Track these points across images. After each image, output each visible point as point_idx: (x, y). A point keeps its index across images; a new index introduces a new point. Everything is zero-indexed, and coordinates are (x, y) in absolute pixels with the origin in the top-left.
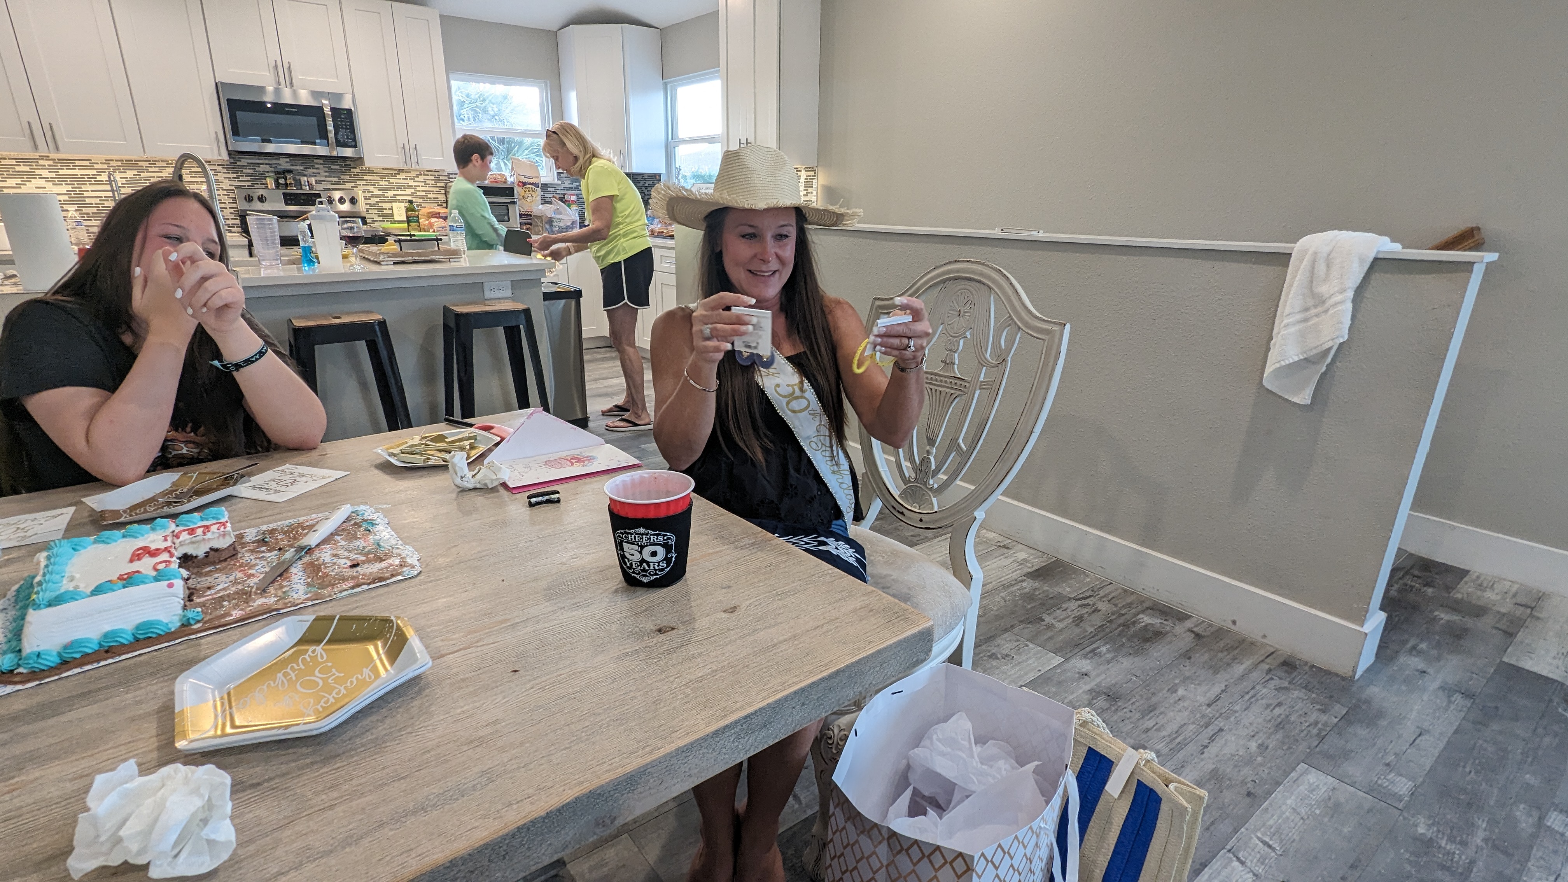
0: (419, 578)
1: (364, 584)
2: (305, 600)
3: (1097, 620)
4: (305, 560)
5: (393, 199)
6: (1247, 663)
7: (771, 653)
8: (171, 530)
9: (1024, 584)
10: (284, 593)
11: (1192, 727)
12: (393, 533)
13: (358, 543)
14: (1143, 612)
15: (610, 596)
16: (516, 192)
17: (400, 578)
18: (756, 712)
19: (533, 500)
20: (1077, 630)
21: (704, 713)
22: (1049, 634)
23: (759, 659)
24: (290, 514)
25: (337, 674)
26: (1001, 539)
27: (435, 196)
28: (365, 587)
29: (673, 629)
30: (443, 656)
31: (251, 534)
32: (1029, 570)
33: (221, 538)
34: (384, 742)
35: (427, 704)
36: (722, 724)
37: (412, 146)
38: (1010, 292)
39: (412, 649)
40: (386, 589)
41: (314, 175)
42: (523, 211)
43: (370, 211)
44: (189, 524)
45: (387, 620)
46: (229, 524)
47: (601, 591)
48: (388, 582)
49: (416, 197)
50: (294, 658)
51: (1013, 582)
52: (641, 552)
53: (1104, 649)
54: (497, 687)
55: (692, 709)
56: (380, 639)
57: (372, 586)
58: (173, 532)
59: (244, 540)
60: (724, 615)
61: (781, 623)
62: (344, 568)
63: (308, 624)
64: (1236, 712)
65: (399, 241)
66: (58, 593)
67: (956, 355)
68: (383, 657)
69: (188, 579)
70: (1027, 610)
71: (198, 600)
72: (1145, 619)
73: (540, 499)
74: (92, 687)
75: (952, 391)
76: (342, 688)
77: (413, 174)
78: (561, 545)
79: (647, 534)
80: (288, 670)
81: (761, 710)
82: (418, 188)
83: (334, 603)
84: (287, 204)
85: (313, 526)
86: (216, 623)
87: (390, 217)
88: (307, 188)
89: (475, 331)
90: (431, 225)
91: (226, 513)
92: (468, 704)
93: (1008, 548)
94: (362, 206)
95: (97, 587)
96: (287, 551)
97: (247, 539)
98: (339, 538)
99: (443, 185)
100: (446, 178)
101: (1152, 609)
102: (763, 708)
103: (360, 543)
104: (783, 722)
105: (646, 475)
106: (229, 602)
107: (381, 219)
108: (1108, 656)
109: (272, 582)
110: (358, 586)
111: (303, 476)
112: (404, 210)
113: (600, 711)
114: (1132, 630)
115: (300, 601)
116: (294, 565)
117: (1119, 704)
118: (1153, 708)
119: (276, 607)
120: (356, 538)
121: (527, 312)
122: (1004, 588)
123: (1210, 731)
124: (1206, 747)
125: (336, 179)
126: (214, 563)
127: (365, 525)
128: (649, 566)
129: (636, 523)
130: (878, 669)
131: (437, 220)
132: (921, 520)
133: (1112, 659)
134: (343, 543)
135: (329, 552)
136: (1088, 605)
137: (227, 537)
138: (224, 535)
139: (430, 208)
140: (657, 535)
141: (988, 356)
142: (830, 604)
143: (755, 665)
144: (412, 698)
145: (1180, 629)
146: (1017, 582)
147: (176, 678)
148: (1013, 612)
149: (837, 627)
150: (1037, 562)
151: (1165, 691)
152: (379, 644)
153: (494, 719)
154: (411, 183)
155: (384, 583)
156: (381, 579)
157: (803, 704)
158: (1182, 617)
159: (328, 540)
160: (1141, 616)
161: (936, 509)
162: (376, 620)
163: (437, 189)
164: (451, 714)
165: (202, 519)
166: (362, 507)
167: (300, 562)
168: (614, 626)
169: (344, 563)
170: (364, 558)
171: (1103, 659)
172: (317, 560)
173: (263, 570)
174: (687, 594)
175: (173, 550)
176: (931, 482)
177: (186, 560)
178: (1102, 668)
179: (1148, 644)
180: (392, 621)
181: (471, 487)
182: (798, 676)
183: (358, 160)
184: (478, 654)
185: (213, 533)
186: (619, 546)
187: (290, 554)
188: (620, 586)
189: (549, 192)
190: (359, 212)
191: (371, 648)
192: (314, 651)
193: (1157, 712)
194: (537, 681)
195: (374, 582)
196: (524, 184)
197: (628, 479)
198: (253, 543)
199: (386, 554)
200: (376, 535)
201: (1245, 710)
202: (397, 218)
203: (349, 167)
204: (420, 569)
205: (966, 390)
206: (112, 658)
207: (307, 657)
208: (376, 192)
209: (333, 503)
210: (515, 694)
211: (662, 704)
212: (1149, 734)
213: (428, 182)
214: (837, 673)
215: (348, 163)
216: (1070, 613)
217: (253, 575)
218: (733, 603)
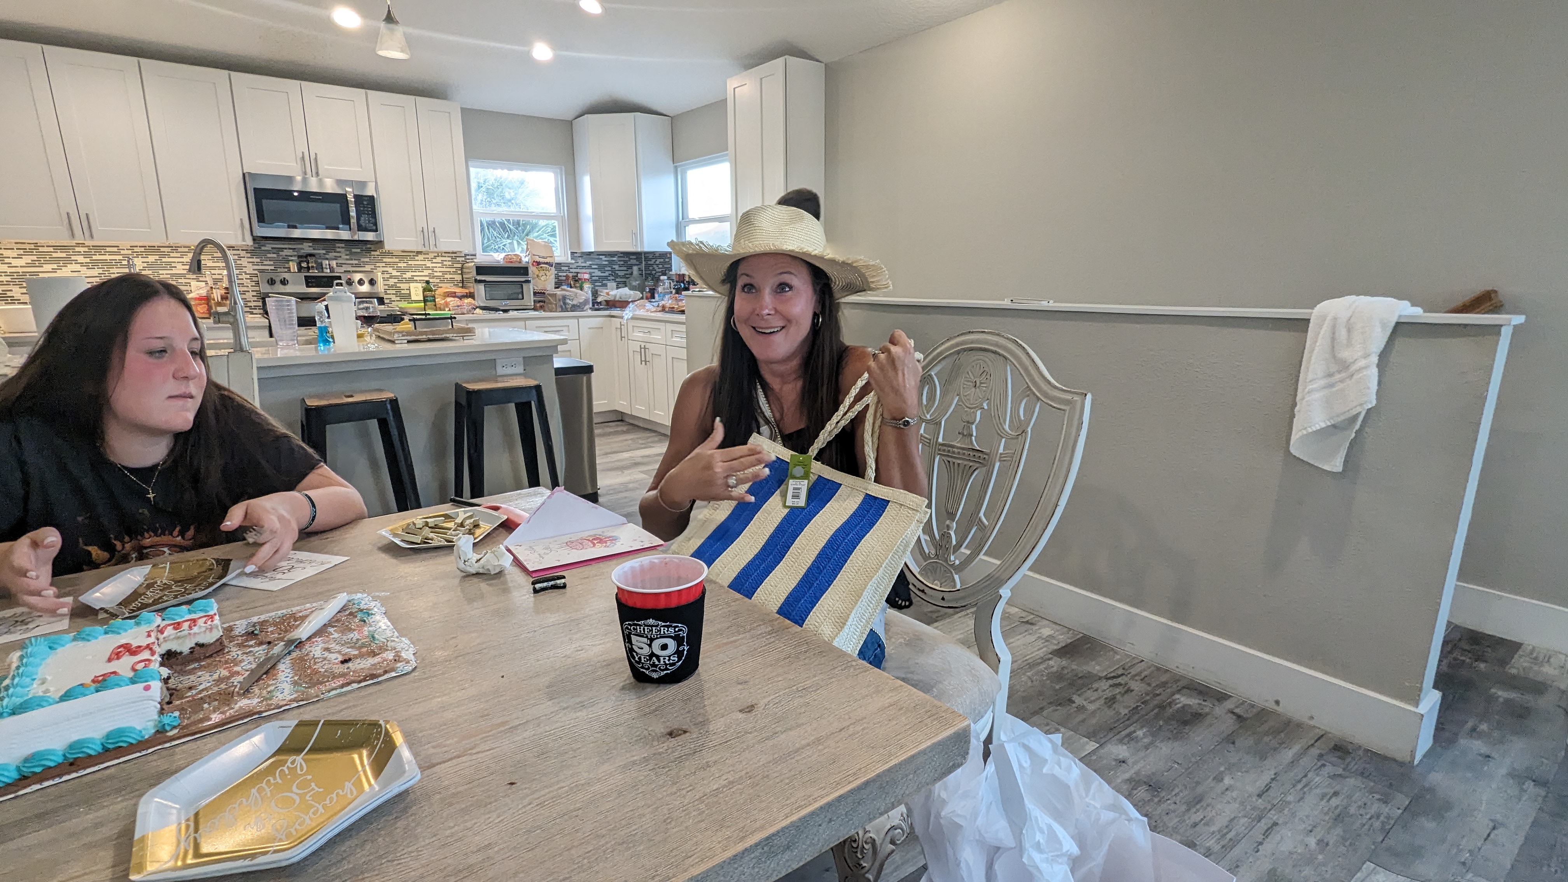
0: (413, 674)
1: (354, 682)
2: (290, 701)
3: (1131, 701)
4: (294, 655)
5: (411, 280)
6: (1296, 748)
7: (793, 761)
8: (156, 625)
9: (1051, 663)
10: (269, 692)
11: (1244, 821)
12: (389, 624)
13: (352, 635)
14: (1179, 691)
15: (617, 694)
16: (530, 272)
17: (393, 674)
18: (778, 832)
19: (538, 586)
20: (1111, 713)
21: (719, 834)
22: (1081, 717)
23: (779, 767)
24: (283, 604)
25: (317, 789)
26: (1024, 614)
27: (451, 276)
28: (355, 686)
29: (685, 732)
30: (434, 765)
31: (241, 626)
32: (1055, 647)
33: (208, 632)
34: (362, 873)
35: (413, 825)
36: (740, 847)
37: (431, 229)
38: (1027, 362)
39: (400, 757)
40: (377, 687)
41: (336, 258)
42: (538, 289)
43: (388, 292)
44: (176, 617)
45: (375, 725)
46: (217, 617)
47: (607, 688)
48: (380, 679)
49: (433, 277)
50: (270, 771)
51: (1039, 661)
52: (650, 646)
53: (1140, 733)
54: (490, 803)
55: (706, 829)
56: (366, 747)
57: (363, 684)
58: (159, 626)
59: (233, 633)
60: (741, 716)
61: (803, 724)
62: (334, 664)
63: (292, 728)
64: (1289, 803)
65: (414, 320)
66: (25, 698)
67: (974, 427)
68: (367, 768)
69: (169, 678)
70: (1056, 690)
71: (178, 702)
72: (1182, 699)
73: (545, 584)
74: (50, 806)
75: (971, 464)
76: (320, 807)
77: (431, 256)
78: (566, 636)
79: (657, 626)
80: (264, 785)
81: (783, 830)
82: (435, 269)
83: (321, 703)
84: (308, 286)
85: (306, 616)
86: (193, 729)
87: (407, 297)
88: (328, 271)
89: (486, 408)
90: (447, 304)
91: (215, 604)
92: (459, 825)
93: (1032, 624)
94: (380, 287)
95: (66, 693)
96: (276, 645)
97: (236, 632)
98: (331, 630)
99: (460, 266)
100: (463, 259)
101: (1188, 688)
102: (787, 827)
103: (355, 635)
104: (808, 843)
105: (656, 561)
106: (209, 704)
107: (398, 299)
108: (1145, 740)
109: (257, 681)
110: (348, 684)
111: (301, 562)
112: (421, 290)
113: (603, 832)
114: (1170, 711)
115: (285, 703)
116: (282, 661)
117: (1163, 794)
118: (1199, 800)
119: (258, 709)
120: (351, 630)
121: (538, 388)
122: (1030, 668)
123: (1263, 825)
124: (1261, 843)
125: (356, 262)
126: (198, 660)
127: (359, 615)
128: (659, 661)
129: (645, 614)
130: (911, 776)
131: (452, 299)
132: (943, 599)
133: (1152, 743)
134: (336, 635)
135: (321, 646)
136: (1120, 684)
137: (214, 631)
138: (211, 629)
139: (447, 288)
140: (668, 627)
141: (1007, 427)
142: (856, 700)
143: (776, 775)
144: (396, 818)
145: (1220, 710)
146: (1044, 660)
147: (143, 795)
148: (1041, 693)
149: (863, 729)
150: (1063, 639)
151: (1210, 780)
152: (365, 753)
153: (486, 843)
154: (429, 264)
155: (375, 680)
156: (373, 676)
157: (830, 820)
158: (1222, 697)
159: (321, 632)
160: (1177, 696)
161: (958, 587)
162: (363, 724)
163: (454, 270)
164: (438, 837)
165: (190, 612)
166: (359, 595)
167: (288, 658)
168: (621, 729)
169: (336, 658)
170: (356, 652)
171: (1140, 744)
172: (307, 655)
173: (249, 667)
174: (700, 691)
175: (156, 648)
176: (952, 558)
177: (169, 658)
178: (1142, 754)
179: (1187, 727)
180: (380, 726)
181: (475, 572)
182: (824, 788)
183: (379, 244)
184: (474, 762)
185: (200, 627)
186: (627, 639)
187: (278, 649)
188: (628, 682)
189: (563, 271)
190: (377, 293)
191: (356, 757)
192: (293, 762)
193: (1204, 804)
194: (535, 796)
195: (365, 680)
196: (538, 263)
197: (637, 565)
198: (241, 636)
199: (380, 648)
200: (371, 626)
201: (1299, 801)
202: (414, 298)
203: (369, 251)
204: (415, 664)
205: (985, 463)
206: (76, 771)
207: (285, 768)
208: (395, 273)
209: (328, 591)
210: (511, 811)
211: (673, 823)
212: (1197, 828)
213: (445, 263)
214: (867, 783)
215: (368, 246)
216: (1101, 694)
217: (238, 673)
218: (750, 701)
